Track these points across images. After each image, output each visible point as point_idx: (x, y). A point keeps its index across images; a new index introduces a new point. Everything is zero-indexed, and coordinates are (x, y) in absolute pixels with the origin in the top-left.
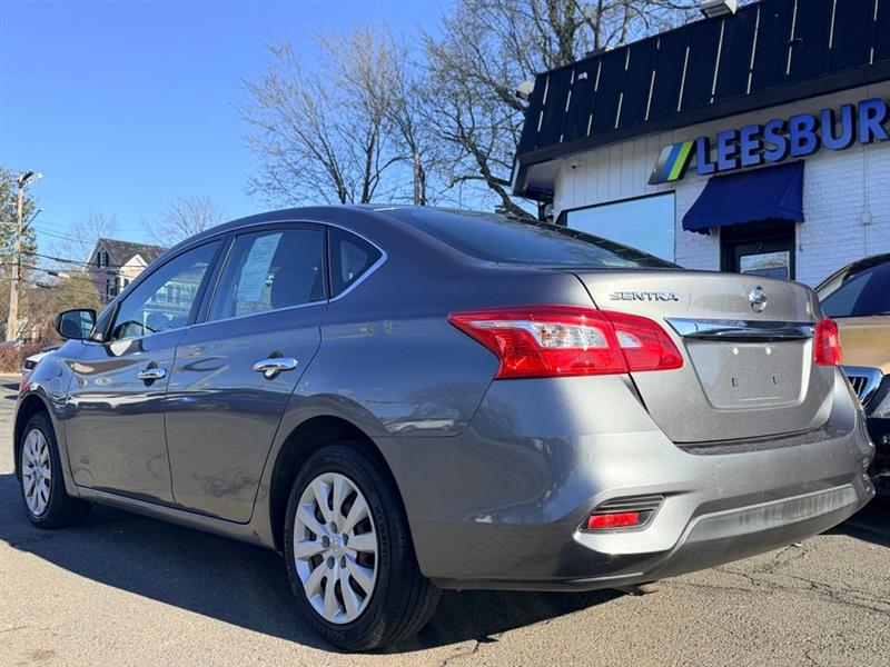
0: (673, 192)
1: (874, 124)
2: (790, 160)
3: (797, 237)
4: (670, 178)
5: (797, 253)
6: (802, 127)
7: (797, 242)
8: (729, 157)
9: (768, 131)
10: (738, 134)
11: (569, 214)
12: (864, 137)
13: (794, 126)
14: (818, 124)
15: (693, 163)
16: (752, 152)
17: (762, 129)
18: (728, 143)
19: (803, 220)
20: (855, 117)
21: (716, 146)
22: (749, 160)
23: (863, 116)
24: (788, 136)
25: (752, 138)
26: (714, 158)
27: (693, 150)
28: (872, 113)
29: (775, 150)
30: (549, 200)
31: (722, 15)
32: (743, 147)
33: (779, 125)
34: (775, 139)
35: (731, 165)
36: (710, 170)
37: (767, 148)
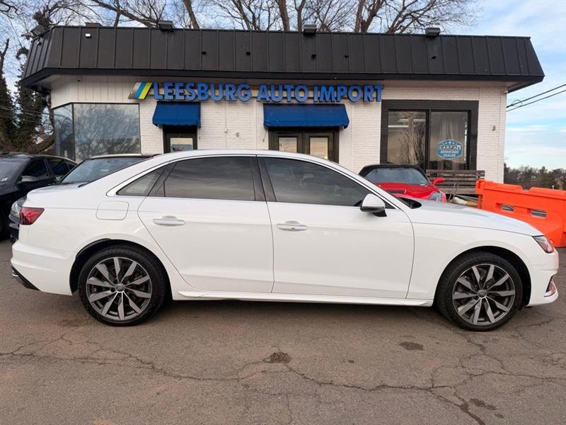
0: (139, 104)
1: (231, 93)
2: (197, 100)
3: (198, 133)
4: (140, 98)
5: (198, 140)
6: (203, 88)
7: (198, 136)
8: (169, 94)
9: (188, 86)
10: (174, 84)
11: (75, 105)
12: (228, 98)
13: (199, 86)
14: (209, 88)
15: (152, 93)
16: (181, 94)
17: (185, 84)
18: (169, 88)
19: (200, 127)
20: (224, 88)
21: (164, 87)
22: (179, 98)
23: (227, 89)
24: (196, 91)
25: (180, 88)
26: (162, 92)
27: (152, 87)
28: (230, 89)
29: (191, 95)
30: (49, 94)
31: (168, 29)
32: (177, 91)
33: (193, 85)
34: (191, 91)
35: (171, 97)
36: (161, 98)
37: (187, 93)
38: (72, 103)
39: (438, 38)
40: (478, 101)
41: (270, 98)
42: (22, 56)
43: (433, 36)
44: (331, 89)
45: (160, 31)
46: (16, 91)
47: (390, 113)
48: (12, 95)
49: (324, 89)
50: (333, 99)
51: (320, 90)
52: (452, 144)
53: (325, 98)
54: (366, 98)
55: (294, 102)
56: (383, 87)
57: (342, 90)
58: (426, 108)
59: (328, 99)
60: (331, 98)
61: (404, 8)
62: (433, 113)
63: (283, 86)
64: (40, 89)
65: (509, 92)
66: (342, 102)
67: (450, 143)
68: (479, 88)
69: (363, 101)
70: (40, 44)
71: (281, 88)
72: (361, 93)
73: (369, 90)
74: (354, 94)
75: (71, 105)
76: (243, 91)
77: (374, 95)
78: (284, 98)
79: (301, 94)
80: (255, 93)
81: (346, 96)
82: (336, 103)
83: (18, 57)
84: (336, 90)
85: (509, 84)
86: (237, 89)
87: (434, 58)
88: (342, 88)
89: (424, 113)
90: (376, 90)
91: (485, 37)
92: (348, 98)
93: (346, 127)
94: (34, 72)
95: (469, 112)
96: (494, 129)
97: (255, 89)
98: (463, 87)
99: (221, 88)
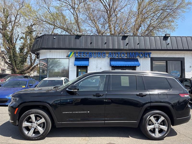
0: (69, 59)
3: (88, 68)
4: (70, 57)
6: (90, 54)
7: (88, 69)
8: (79, 56)
14: (92, 54)
16: (83, 56)
18: (80, 54)
19: (89, 66)
21: (78, 53)
23: (98, 54)
24: (88, 54)
25: (83, 54)
26: (77, 55)
28: (99, 54)
30: (39, 55)
31: (80, 35)
32: (82, 55)
33: (87, 53)
34: (86, 54)
35: (80, 57)
36: (77, 57)
37: (85, 55)
38: (47, 58)
39: (169, 38)
40: (184, 58)
41: (113, 56)
42: (22, 40)
44: (133, 54)
45: (77, 36)
46: (19, 51)
47: (153, 61)
48: (17, 52)
49: (131, 54)
50: (134, 57)
51: (129, 54)
52: (176, 72)
53: (131, 56)
54: (145, 56)
55: (120, 58)
56: (151, 53)
57: (137, 54)
58: (167, 60)
59: (132, 57)
60: (133, 56)
62: (169, 62)
64: (36, 53)
66: (137, 58)
67: (175, 72)
68: (184, 53)
69: (144, 57)
70: (38, 40)
71: (116, 54)
72: (143, 55)
73: (146, 54)
74: (141, 55)
75: (47, 59)
76: (103, 55)
77: (148, 56)
78: (117, 56)
79: (123, 55)
80: (107, 55)
81: (138, 56)
82: (135, 58)
83: (20, 40)
84: (135, 54)
86: (101, 54)
87: (168, 44)
88: (137, 53)
89: (165, 61)
90: (149, 54)
93: (138, 66)
95: (181, 61)
96: (191, 67)
97: (108, 54)
98: (179, 53)
99: (96, 54)
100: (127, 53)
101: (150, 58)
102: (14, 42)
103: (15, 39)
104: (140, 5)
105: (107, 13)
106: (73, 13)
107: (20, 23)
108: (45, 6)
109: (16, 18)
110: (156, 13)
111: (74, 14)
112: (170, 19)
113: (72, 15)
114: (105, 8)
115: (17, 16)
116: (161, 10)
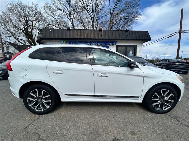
13: (76, 42)
18: (69, 42)
27: (66, 42)
31: (69, 29)
32: (71, 43)
34: (74, 43)
39: (128, 31)
40: (137, 45)
41: (92, 44)
43: (127, 31)
45: (67, 30)
47: (118, 48)
49: (104, 42)
51: (103, 43)
53: (104, 44)
56: (117, 42)
57: (108, 43)
58: (126, 47)
60: (105, 44)
61: (117, 27)
62: (127, 48)
63: (95, 42)
65: (143, 43)
66: (108, 45)
67: (131, 54)
68: (137, 42)
70: (40, 33)
72: (112, 43)
74: (111, 44)
76: (86, 43)
77: (115, 44)
78: (95, 44)
79: (99, 44)
80: (89, 43)
84: (106, 43)
85: (143, 41)
86: (84, 42)
87: (128, 35)
90: (115, 43)
91: (139, 31)
92: (109, 44)
94: (39, 39)
95: (135, 48)
96: (140, 51)
98: (133, 42)
99: (81, 42)
100: (101, 42)
101: (116, 45)
102: (34, 39)
103: (34, 37)
104: (111, 15)
105: (92, 19)
106: (70, 19)
107: (36, 27)
108: (51, 14)
109: (32, 23)
110: (121, 21)
111: (71, 21)
112: (129, 24)
113: (70, 21)
114: (90, 16)
115: (33, 21)
116: (124, 19)
